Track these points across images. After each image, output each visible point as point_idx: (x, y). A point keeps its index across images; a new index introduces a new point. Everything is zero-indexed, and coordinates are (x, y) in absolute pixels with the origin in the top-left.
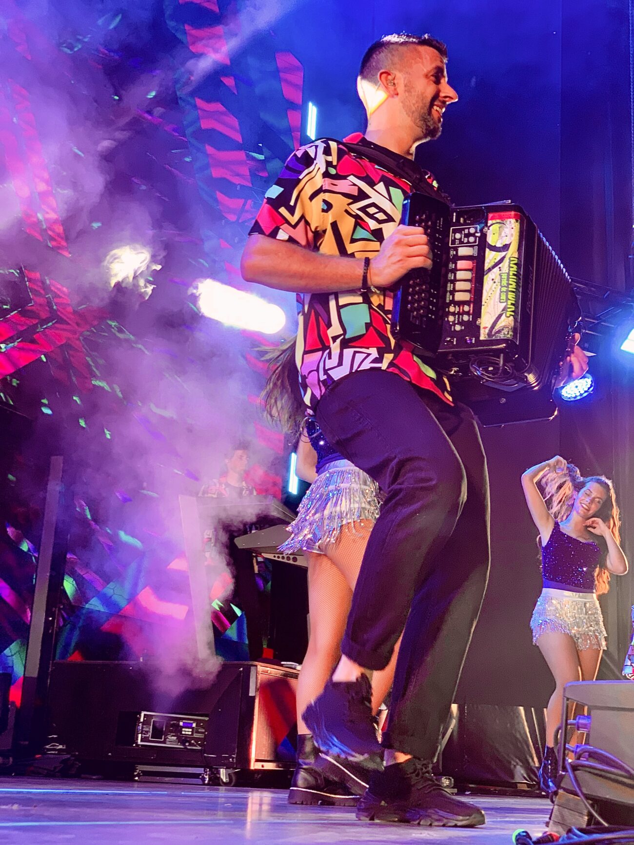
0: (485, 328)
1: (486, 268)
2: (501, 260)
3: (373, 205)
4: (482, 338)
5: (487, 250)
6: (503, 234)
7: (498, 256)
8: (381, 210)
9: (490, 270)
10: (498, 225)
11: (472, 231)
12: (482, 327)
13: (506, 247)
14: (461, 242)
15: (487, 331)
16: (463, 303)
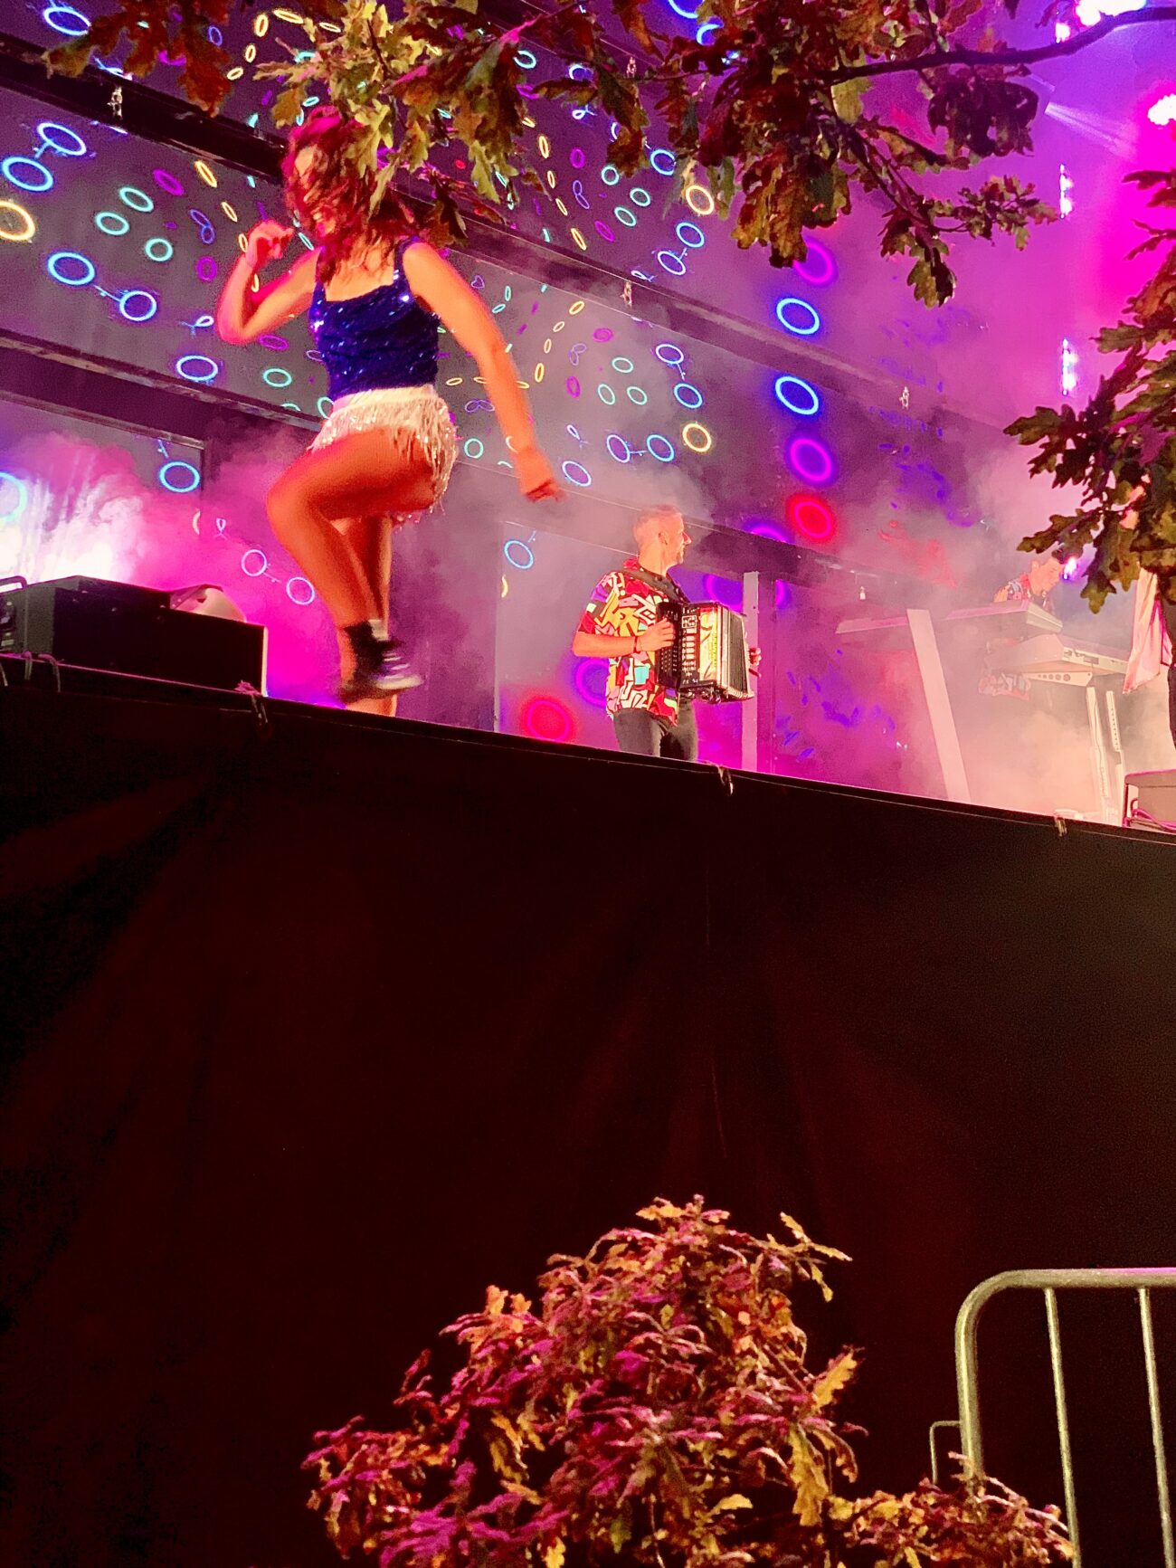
1: (701, 639)
2: (711, 634)
3: (646, 610)
4: (701, 681)
5: (701, 630)
6: (711, 620)
7: (708, 632)
9: (704, 641)
10: (706, 615)
11: (693, 619)
12: (701, 673)
13: (710, 628)
14: (688, 626)
15: (704, 675)
16: (691, 660)
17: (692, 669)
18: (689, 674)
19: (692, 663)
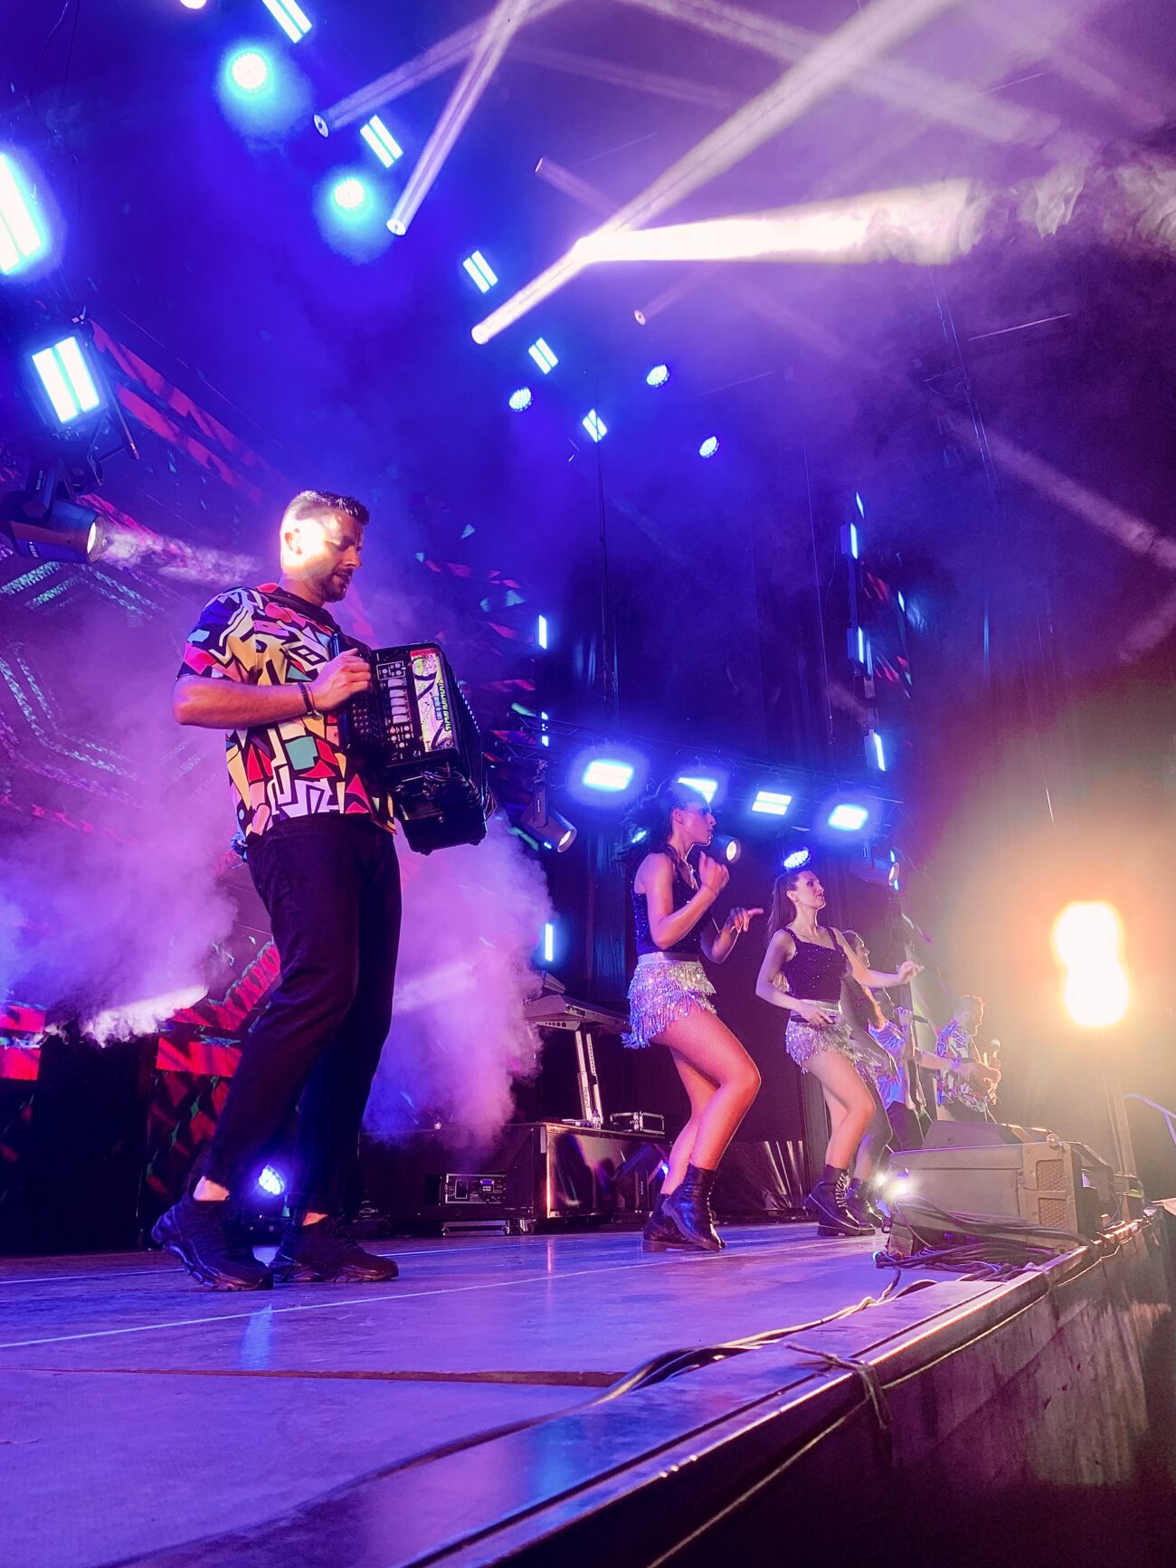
0: (428, 742)
1: (418, 693)
2: (431, 686)
3: (303, 647)
4: (427, 751)
5: (415, 680)
6: (427, 666)
7: (426, 684)
8: (312, 652)
9: (421, 695)
10: (421, 660)
11: (398, 666)
12: (425, 741)
13: (433, 676)
14: (388, 676)
15: (430, 744)
16: (403, 724)
17: (408, 736)
18: (402, 745)
19: (406, 728)
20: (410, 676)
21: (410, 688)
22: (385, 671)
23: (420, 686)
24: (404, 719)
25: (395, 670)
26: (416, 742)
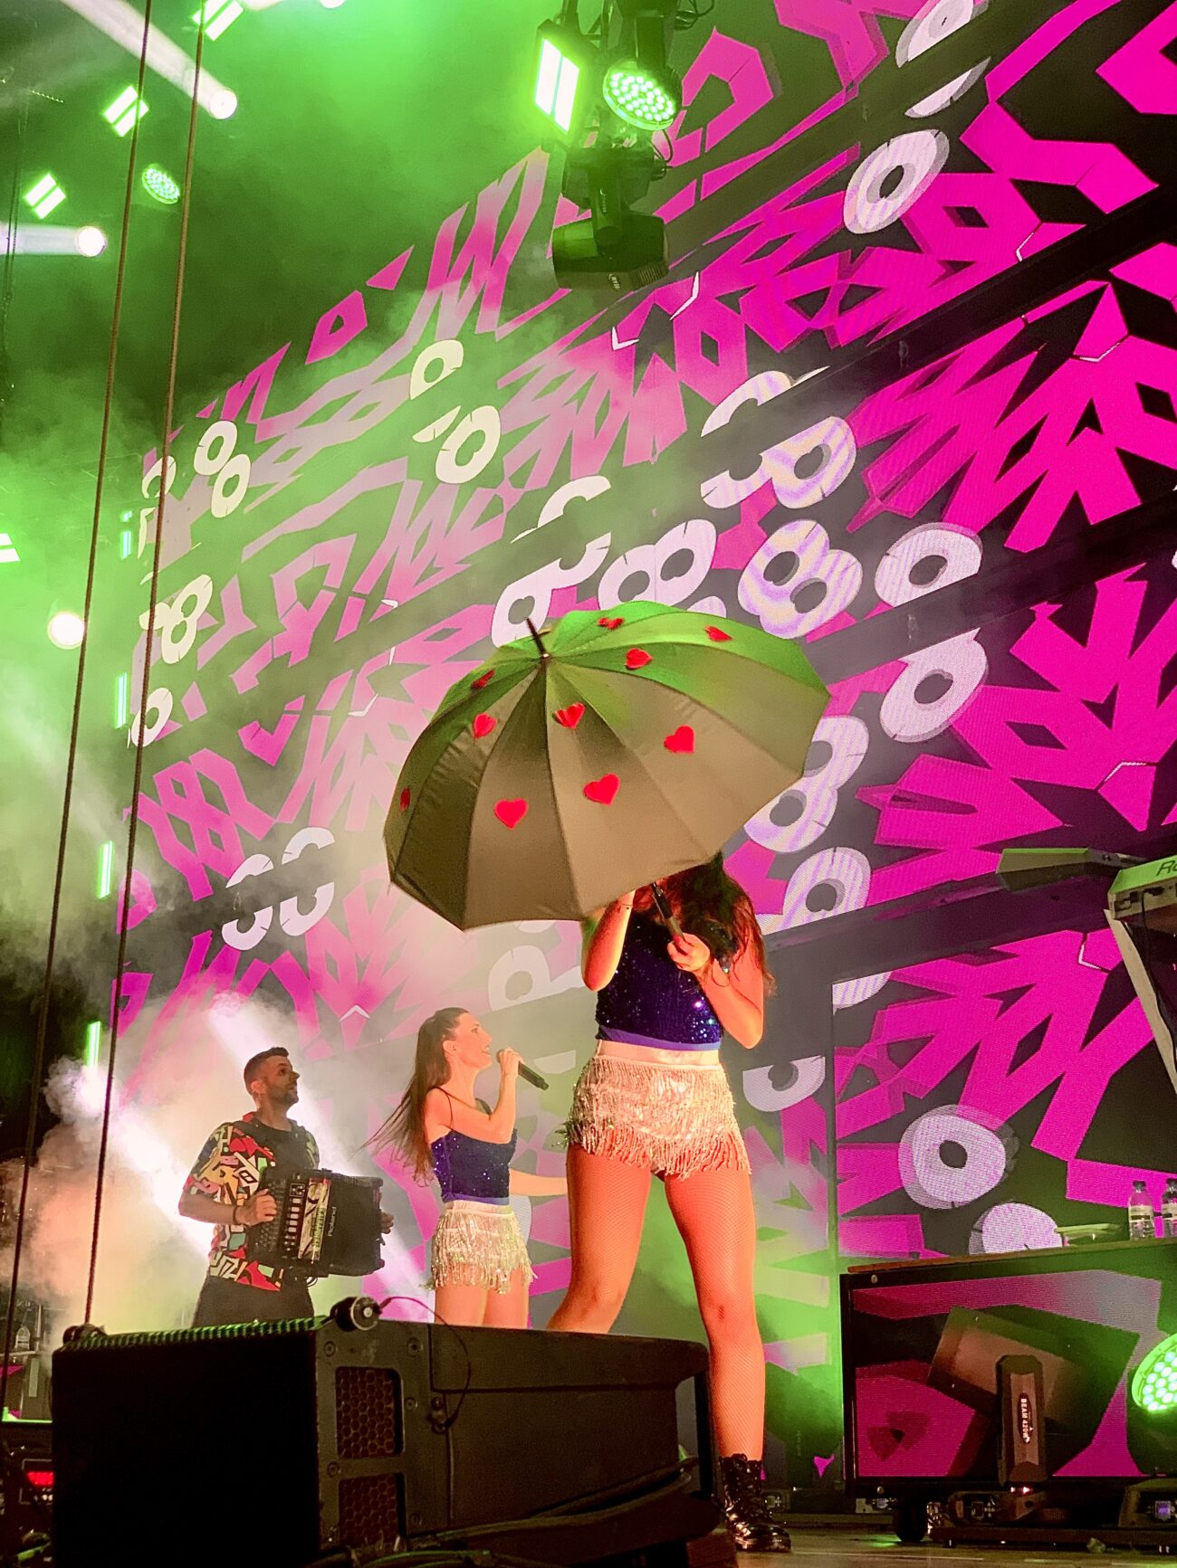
1: (305, 1212)
3: (246, 1171)
4: (299, 1257)
5: (308, 1202)
6: (317, 1192)
7: (312, 1206)
8: (250, 1175)
9: (307, 1214)
10: (315, 1186)
11: (301, 1188)
12: (300, 1250)
13: (317, 1201)
14: (295, 1194)
15: (302, 1253)
16: (292, 1234)
17: (293, 1244)
18: (287, 1249)
20: (305, 1198)
21: (302, 1206)
22: (294, 1190)
23: (309, 1206)
24: (293, 1230)
25: (300, 1190)
26: (295, 1250)
